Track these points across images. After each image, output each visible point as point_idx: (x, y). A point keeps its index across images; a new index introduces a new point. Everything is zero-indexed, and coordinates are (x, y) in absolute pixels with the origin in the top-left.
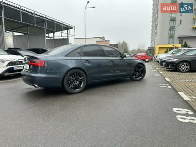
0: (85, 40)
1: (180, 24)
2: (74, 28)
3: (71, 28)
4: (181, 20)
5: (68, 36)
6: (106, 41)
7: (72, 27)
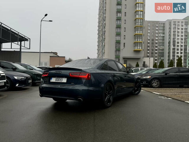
0: (40, 54)
1: (124, 46)
2: (29, 40)
3: (26, 40)
4: (124, 43)
5: (21, 49)
6: (59, 57)
7: (28, 39)
